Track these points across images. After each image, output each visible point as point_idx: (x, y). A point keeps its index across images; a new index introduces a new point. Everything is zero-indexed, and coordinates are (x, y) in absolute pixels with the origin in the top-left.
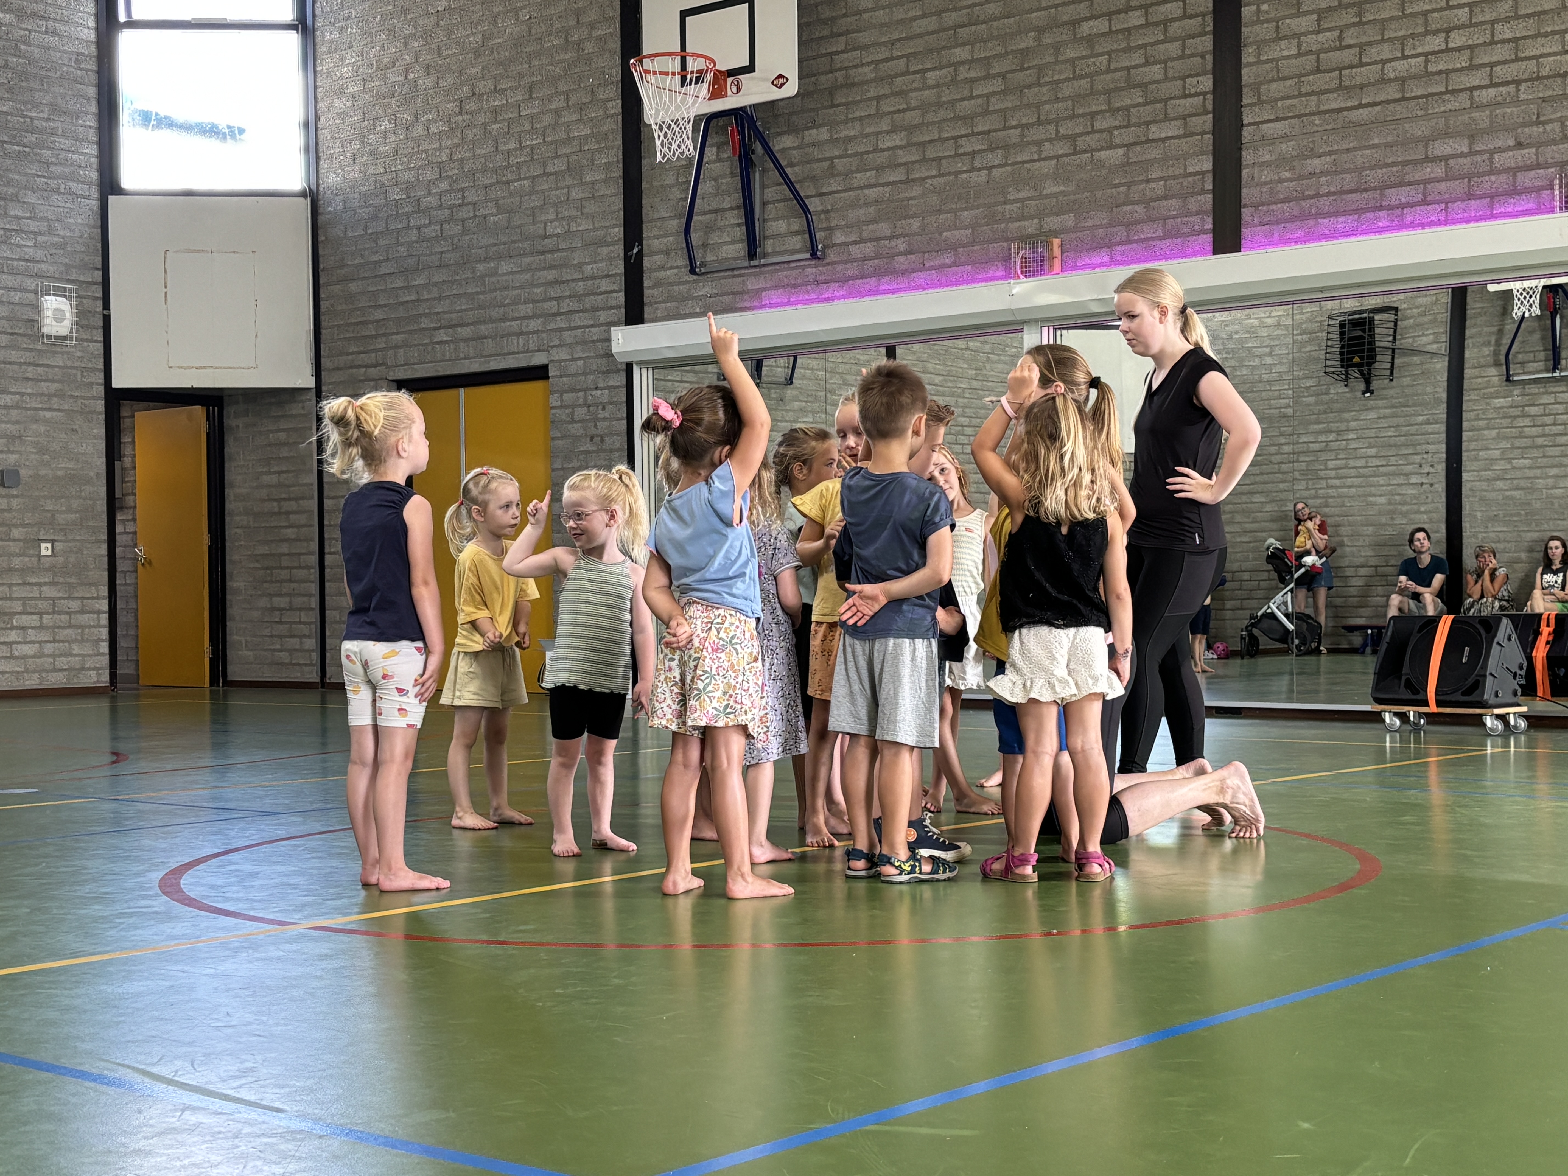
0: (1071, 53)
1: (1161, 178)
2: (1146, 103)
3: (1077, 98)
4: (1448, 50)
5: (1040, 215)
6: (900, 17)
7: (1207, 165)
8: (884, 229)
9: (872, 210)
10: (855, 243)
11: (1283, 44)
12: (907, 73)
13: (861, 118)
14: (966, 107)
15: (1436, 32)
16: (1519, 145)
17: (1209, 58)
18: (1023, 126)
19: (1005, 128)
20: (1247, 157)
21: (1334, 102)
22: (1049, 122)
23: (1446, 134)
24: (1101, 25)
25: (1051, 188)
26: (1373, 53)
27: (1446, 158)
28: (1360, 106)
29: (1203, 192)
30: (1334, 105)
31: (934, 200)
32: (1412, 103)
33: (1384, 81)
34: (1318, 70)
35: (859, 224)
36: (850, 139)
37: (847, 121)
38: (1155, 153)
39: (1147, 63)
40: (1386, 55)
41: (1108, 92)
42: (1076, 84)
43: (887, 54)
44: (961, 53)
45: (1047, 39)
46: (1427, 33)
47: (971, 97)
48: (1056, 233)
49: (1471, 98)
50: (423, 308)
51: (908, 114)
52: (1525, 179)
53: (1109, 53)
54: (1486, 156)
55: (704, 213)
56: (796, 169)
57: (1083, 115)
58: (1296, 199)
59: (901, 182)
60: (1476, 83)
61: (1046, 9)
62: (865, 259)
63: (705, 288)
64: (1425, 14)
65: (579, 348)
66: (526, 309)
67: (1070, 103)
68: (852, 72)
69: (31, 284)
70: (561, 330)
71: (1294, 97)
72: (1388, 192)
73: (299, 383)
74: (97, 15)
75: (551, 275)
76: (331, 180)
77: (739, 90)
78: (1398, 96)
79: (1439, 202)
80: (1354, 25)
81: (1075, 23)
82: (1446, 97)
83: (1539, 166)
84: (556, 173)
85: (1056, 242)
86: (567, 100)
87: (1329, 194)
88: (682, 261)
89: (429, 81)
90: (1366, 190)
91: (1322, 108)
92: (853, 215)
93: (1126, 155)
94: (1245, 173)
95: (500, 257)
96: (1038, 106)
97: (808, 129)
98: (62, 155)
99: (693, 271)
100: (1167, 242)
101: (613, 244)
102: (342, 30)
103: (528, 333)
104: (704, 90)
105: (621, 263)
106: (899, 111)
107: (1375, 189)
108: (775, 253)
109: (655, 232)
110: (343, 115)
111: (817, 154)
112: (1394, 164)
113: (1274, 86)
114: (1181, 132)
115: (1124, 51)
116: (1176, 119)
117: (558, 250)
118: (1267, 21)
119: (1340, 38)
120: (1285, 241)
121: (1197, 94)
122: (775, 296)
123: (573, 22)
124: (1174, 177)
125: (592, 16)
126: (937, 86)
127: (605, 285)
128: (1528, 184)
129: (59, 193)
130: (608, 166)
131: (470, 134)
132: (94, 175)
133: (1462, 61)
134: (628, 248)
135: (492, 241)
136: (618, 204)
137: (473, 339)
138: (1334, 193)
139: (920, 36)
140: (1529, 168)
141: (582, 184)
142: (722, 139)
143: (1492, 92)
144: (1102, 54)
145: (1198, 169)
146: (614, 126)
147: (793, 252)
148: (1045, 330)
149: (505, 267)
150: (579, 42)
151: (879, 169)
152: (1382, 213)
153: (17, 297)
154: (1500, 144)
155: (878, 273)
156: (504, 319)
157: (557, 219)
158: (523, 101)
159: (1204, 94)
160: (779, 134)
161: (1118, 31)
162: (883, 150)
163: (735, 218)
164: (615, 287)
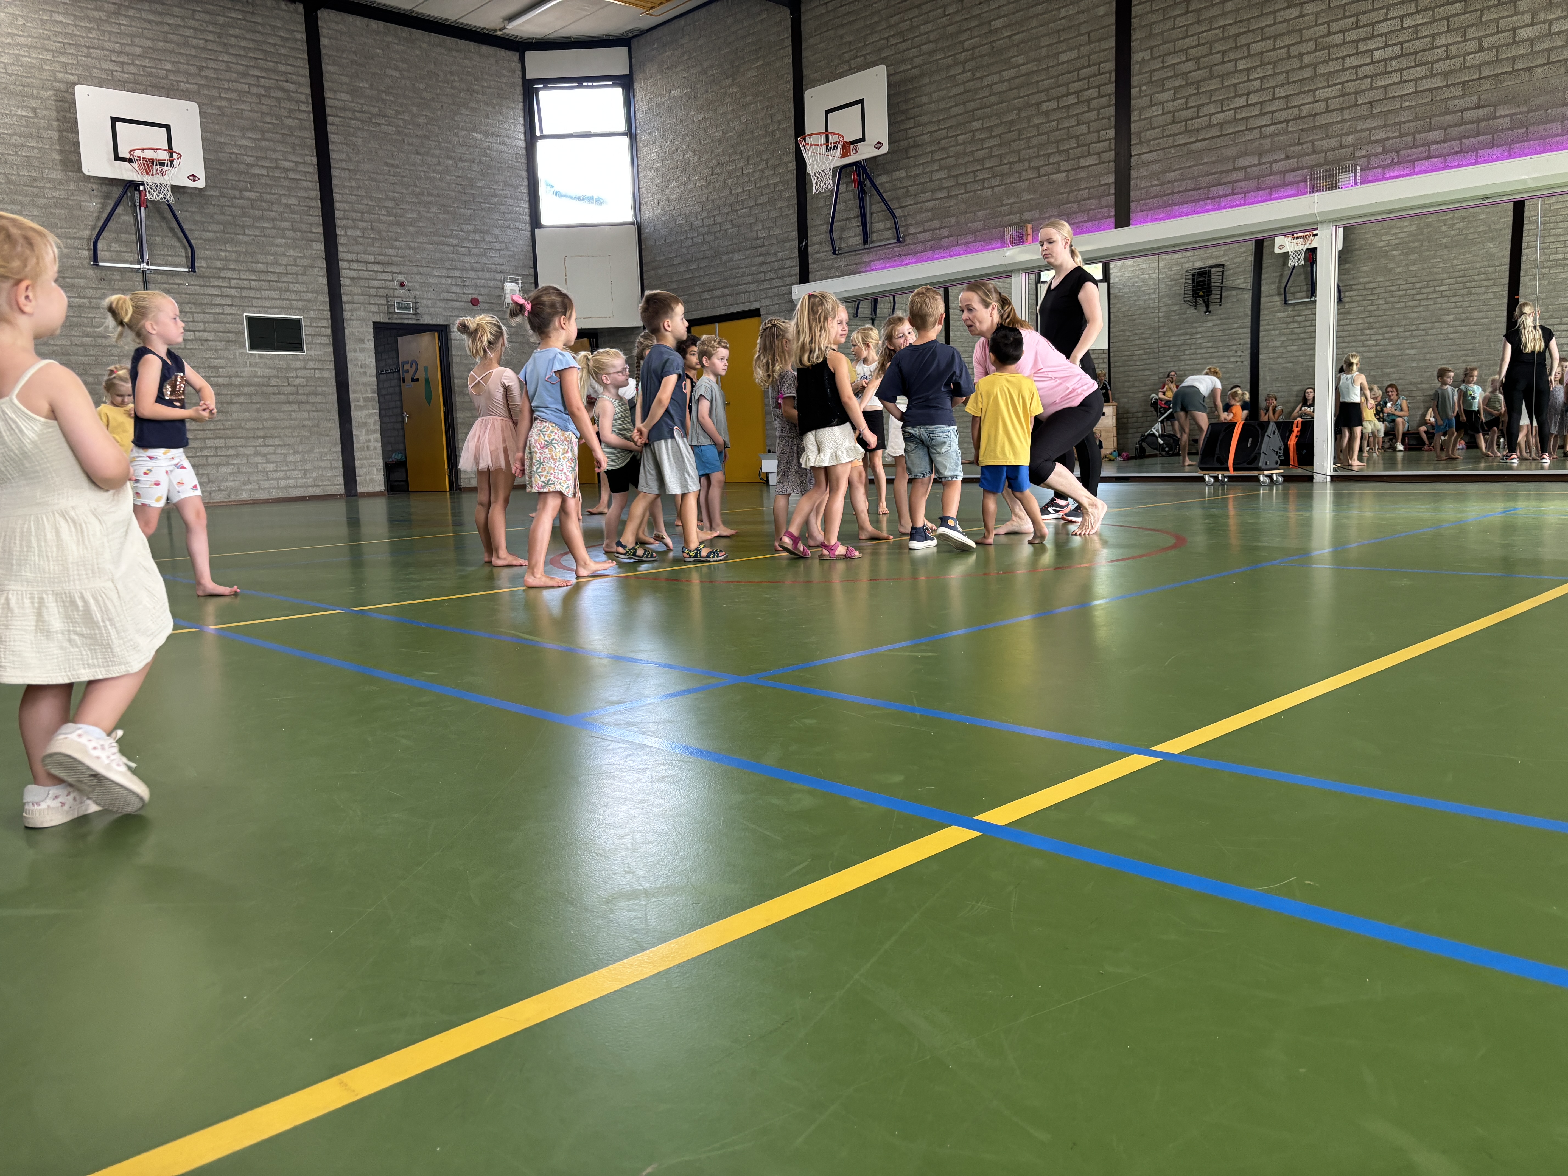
0: (1037, 121)
1: (1086, 188)
2: (1078, 147)
3: (1041, 146)
4: (1248, 105)
5: (1021, 212)
6: (944, 106)
7: (1111, 179)
8: (936, 224)
9: (929, 214)
10: (920, 232)
11: (1154, 108)
12: (948, 137)
13: (923, 164)
14: (980, 154)
15: (1241, 96)
16: (1287, 158)
17: (1113, 119)
18: (1010, 163)
19: (1001, 165)
20: (1134, 174)
21: (1181, 140)
22: (1024, 160)
23: (1246, 154)
24: (1053, 105)
25: (1026, 196)
26: (1205, 110)
27: (1245, 168)
28: (1197, 141)
29: (1109, 195)
30: (1182, 142)
31: (963, 206)
32: (1227, 137)
33: (1210, 126)
34: (1174, 122)
35: (922, 222)
36: (917, 176)
37: (915, 165)
38: (1083, 174)
39: (1078, 124)
40: (1213, 111)
41: (1057, 142)
42: (1039, 138)
43: (936, 128)
44: (976, 125)
45: (1024, 114)
46: (1235, 97)
47: (983, 149)
48: (1029, 222)
49: (1261, 132)
50: (696, 281)
51: (948, 160)
52: (1290, 177)
53: (1057, 120)
54: (1268, 165)
55: (840, 221)
56: (889, 194)
57: (1043, 155)
58: (1160, 196)
59: (944, 198)
60: (1264, 123)
61: (1022, 97)
62: (926, 241)
63: (841, 262)
64: (1235, 85)
65: (776, 298)
66: (748, 279)
67: (1036, 149)
68: (917, 139)
69: (498, 276)
70: (766, 289)
71: (1160, 138)
72: (1211, 189)
73: (635, 325)
74: (525, 133)
75: (761, 259)
76: (647, 215)
77: (857, 152)
78: (1219, 134)
79: (1240, 193)
80: (1194, 94)
81: (1038, 104)
82: (1246, 133)
83: (1298, 169)
84: (762, 204)
85: (1029, 226)
86: (767, 164)
87: (1179, 192)
88: (828, 248)
89: (696, 159)
90: (1199, 189)
91: (1176, 144)
92: (919, 217)
93: (1067, 176)
94: (1132, 183)
95: (734, 251)
96: (1019, 152)
97: (895, 171)
98: (511, 208)
99: (834, 253)
100: (1090, 223)
101: (793, 240)
102: (650, 134)
103: (749, 292)
104: (838, 153)
105: (797, 251)
106: (943, 159)
107: (1205, 188)
108: (878, 241)
109: (814, 233)
110: (652, 180)
111: (899, 185)
112: (1216, 173)
113: (1148, 133)
114: (1097, 162)
115: (1065, 118)
116: (1094, 154)
117: (764, 246)
118: (1145, 96)
119: (1187, 103)
120: (1155, 220)
121: (1106, 140)
122: (878, 264)
123: (769, 121)
124: (1094, 187)
125: (779, 117)
126: (964, 144)
127: (788, 263)
128: (1292, 179)
129: (510, 228)
130: (789, 199)
131: (717, 185)
132: (528, 218)
133: (1256, 111)
134: (800, 242)
135: (730, 243)
136: (794, 219)
137: (721, 296)
138: (1182, 192)
139: (954, 116)
140: (1293, 170)
141: (776, 209)
142: (849, 180)
143: (1273, 128)
144: (1053, 121)
145: (1106, 182)
146: (792, 177)
147: (887, 239)
148: (1023, 275)
149: (736, 257)
150: (773, 132)
151: (933, 191)
152: (1209, 201)
153: (492, 284)
154: (1276, 157)
155: (933, 249)
156: (737, 285)
157: (763, 229)
158: (745, 165)
159: (1110, 140)
160: (879, 175)
161: (1063, 107)
162: (935, 181)
163: (856, 223)
164: (794, 264)
